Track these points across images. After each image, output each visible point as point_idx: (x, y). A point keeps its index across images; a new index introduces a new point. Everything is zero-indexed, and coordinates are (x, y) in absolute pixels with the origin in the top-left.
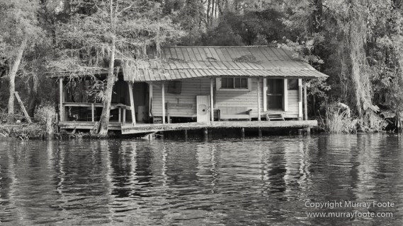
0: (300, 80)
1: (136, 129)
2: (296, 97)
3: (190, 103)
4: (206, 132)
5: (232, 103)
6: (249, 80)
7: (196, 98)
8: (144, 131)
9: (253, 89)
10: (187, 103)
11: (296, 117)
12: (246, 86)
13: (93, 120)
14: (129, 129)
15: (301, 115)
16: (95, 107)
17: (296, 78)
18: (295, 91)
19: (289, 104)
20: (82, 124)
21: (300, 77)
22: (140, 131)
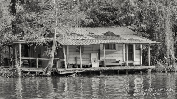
0: (141, 45)
1: (68, 71)
2: (139, 54)
3: (87, 57)
4: (101, 72)
5: (108, 57)
6: (117, 45)
7: (90, 55)
8: (71, 72)
9: (119, 50)
10: (86, 57)
11: (139, 64)
12: (115, 48)
13: (37, 67)
14: (64, 71)
15: (142, 63)
16: (38, 60)
17: (139, 44)
18: (139, 51)
19: (136, 58)
20: (32, 69)
21: (142, 43)
22: (69, 72)
